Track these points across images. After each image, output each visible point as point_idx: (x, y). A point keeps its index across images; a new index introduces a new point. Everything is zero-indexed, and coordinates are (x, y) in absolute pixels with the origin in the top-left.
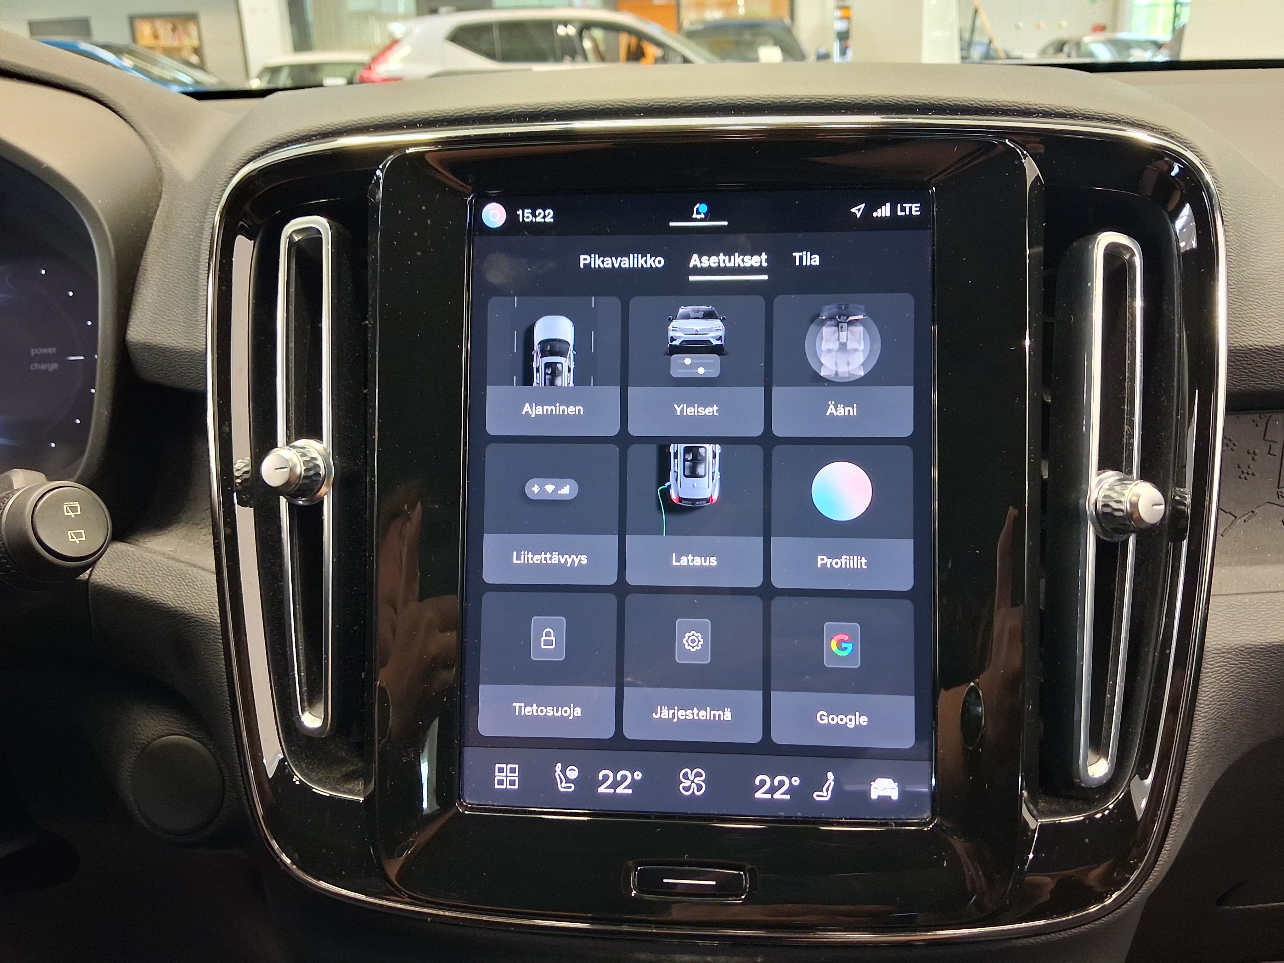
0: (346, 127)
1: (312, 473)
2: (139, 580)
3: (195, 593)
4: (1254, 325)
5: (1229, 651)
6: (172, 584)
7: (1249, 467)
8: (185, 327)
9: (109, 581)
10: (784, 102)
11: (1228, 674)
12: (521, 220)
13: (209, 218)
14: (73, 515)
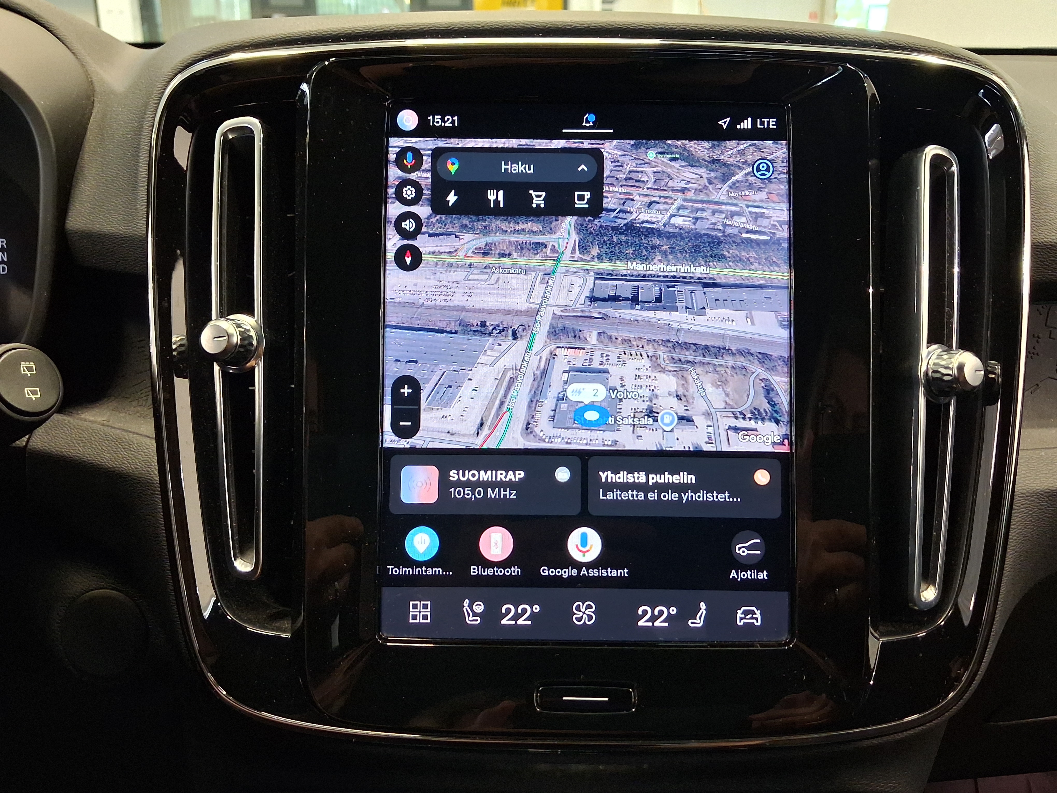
0: (277, 39)
1: (246, 342)
2: (77, 445)
3: (132, 454)
4: (1048, 226)
5: (1032, 495)
6: (109, 448)
7: (1034, 348)
8: (125, 215)
9: (47, 447)
10: (663, 28)
11: (1030, 514)
12: (431, 124)
13: (149, 117)
14: (29, 374)
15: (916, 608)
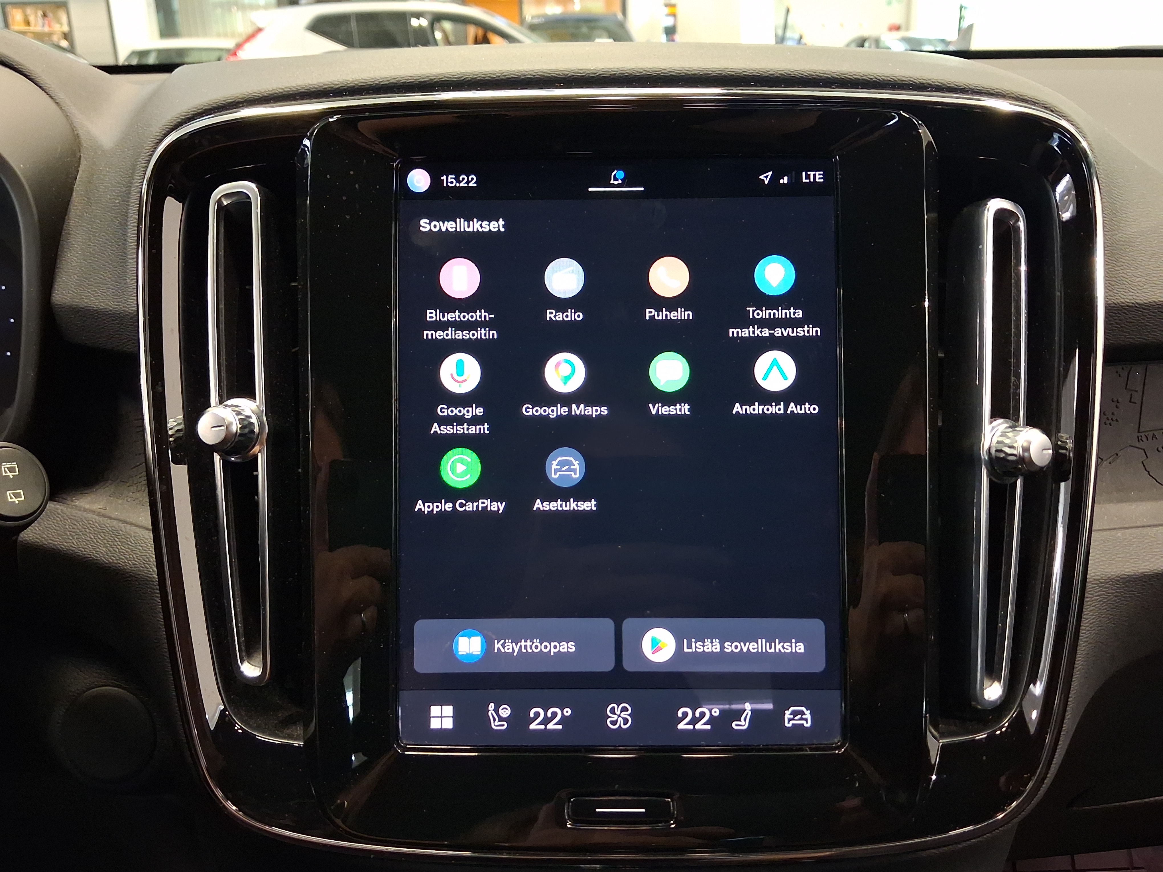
0: (273, 94)
1: (247, 430)
2: (71, 538)
3: (129, 548)
4: (1125, 284)
5: (1107, 581)
6: (105, 541)
7: (1113, 414)
8: (113, 289)
9: (39, 539)
10: (696, 74)
11: (1104, 602)
12: (445, 185)
13: (136, 182)
14: (11, 475)
15: (980, 707)
